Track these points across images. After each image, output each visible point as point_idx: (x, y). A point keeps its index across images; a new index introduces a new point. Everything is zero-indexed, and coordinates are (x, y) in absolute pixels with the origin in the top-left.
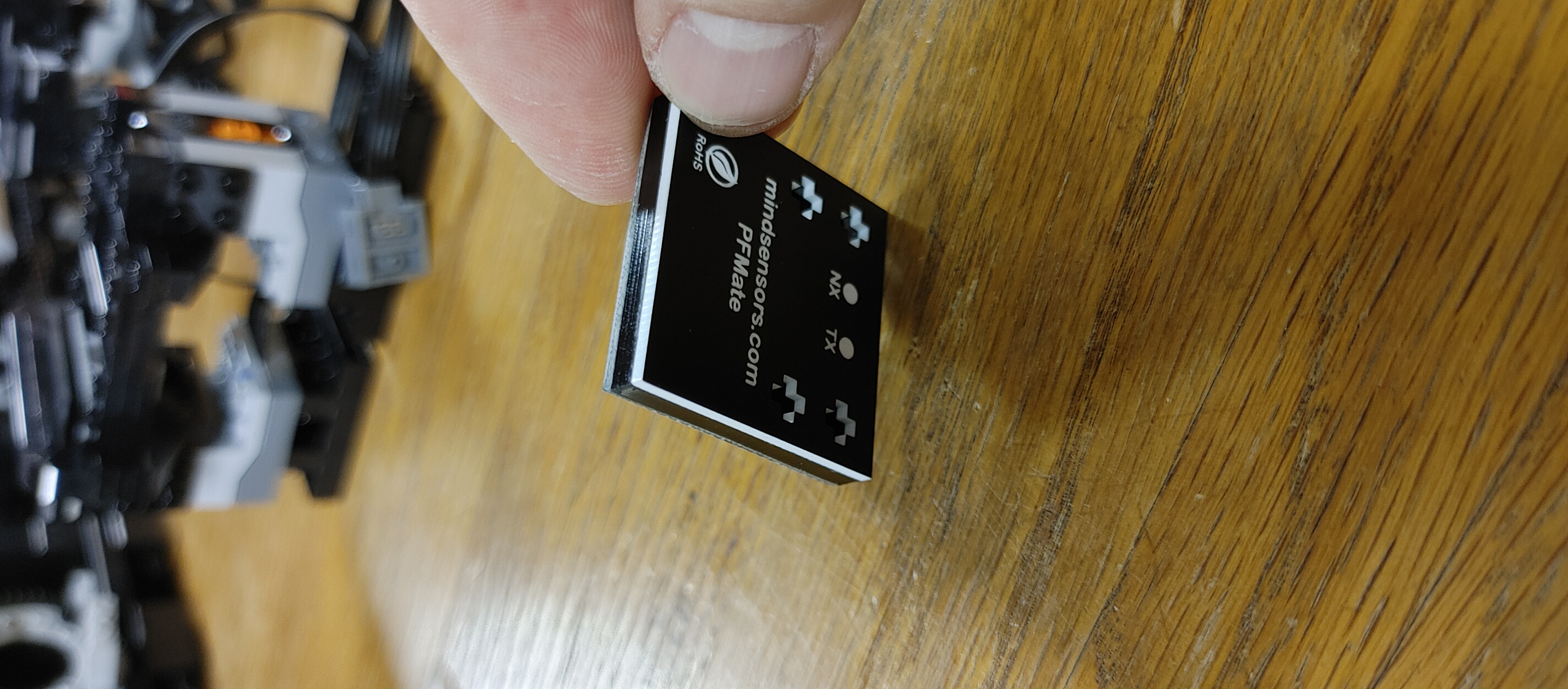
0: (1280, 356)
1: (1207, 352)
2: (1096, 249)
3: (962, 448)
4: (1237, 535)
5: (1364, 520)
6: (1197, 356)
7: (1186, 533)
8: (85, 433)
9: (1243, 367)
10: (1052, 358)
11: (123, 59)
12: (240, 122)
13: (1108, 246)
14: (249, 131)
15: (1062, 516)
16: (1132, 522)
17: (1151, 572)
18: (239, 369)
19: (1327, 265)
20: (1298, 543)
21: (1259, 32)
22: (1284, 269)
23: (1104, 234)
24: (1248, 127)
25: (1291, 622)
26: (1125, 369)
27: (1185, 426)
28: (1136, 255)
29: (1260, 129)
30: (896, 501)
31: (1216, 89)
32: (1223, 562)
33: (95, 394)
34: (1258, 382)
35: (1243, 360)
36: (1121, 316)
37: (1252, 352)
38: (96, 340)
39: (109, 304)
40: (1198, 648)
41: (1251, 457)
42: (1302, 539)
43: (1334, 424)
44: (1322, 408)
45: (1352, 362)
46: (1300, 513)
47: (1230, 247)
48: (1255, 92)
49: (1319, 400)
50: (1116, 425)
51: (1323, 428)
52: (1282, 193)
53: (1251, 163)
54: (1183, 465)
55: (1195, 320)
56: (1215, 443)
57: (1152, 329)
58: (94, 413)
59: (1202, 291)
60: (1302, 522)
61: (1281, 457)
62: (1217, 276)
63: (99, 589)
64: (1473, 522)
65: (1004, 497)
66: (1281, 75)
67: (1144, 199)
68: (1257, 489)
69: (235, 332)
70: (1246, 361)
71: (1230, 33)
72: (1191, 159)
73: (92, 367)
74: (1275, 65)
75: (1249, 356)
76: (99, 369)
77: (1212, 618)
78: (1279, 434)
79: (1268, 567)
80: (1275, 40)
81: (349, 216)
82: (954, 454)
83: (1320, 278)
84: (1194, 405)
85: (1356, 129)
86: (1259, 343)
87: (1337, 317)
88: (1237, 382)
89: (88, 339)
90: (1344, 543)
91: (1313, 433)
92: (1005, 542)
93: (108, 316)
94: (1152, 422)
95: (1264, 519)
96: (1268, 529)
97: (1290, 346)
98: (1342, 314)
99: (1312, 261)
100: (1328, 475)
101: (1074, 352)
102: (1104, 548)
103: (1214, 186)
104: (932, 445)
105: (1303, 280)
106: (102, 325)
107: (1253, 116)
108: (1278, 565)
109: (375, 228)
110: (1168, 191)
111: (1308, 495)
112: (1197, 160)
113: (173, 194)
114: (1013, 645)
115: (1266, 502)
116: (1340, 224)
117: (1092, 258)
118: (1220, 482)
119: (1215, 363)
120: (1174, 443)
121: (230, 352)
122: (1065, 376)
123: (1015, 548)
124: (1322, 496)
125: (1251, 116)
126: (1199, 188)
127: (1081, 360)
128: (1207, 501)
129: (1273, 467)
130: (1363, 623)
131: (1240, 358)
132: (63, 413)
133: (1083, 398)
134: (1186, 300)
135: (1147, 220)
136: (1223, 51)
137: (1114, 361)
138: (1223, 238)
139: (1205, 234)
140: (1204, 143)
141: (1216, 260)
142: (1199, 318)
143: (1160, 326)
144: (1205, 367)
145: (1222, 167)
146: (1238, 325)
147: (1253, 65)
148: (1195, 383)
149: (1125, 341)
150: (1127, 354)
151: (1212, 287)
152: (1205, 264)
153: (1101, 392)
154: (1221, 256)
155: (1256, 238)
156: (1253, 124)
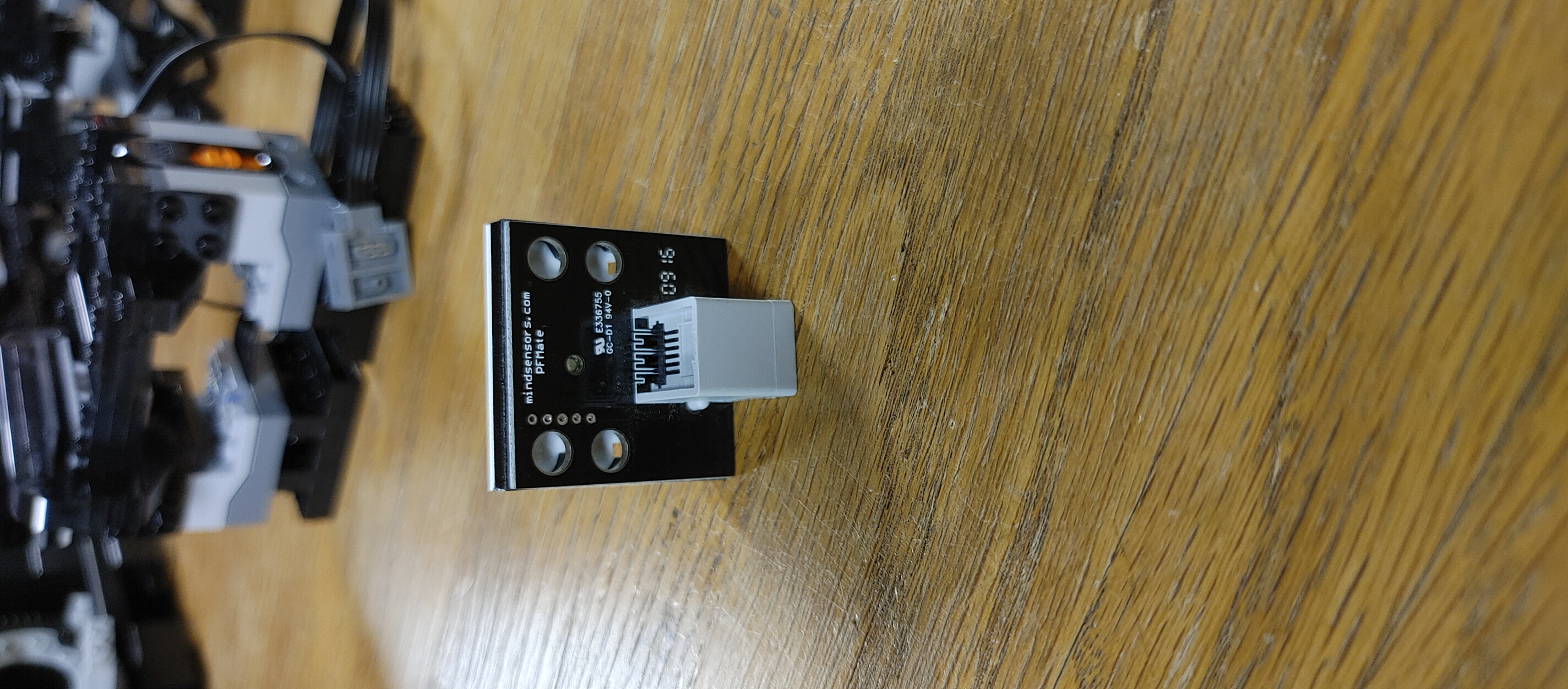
0: (1248, 373)
1: (1177, 370)
2: (1065, 266)
3: (938, 465)
4: (1212, 551)
5: (1337, 537)
6: (1167, 373)
7: (1161, 548)
8: (74, 461)
9: (1213, 384)
10: (1025, 374)
11: (107, 86)
12: (220, 148)
13: (1077, 263)
14: (230, 158)
15: (1039, 533)
16: (1108, 539)
17: (1129, 589)
18: (226, 391)
19: (1294, 282)
20: (1272, 559)
21: (1220, 51)
22: (1251, 284)
23: (1074, 252)
24: (1213, 145)
25: (1268, 638)
26: (1097, 386)
27: (1157, 444)
28: (1105, 271)
29: (1224, 147)
30: (875, 519)
31: (1179, 106)
32: (1199, 578)
33: (82, 423)
34: (1228, 399)
35: (1212, 379)
36: (1092, 332)
37: (1221, 369)
38: (82, 368)
39: (94, 333)
40: (1176, 664)
41: (1224, 473)
42: (1276, 556)
43: (1304, 441)
44: (1292, 423)
45: (1321, 379)
46: (1272, 529)
47: (1196, 265)
48: (1218, 110)
49: (1289, 415)
50: (1090, 442)
51: (1294, 443)
52: (1248, 210)
53: (1216, 180)
54: (1156, 482)
55: (1164, 338)
56: (1188, 459)
57: (1123, 346)
58: (82, 440)
59: (1170, 308)
60: (1275, 537)
61: (1254, 472)
62: (1185, 293)
63: (96, 612)
64: (1445, 538)
65: (982, 515)
66: (1243, 93)
67: (1112, 217)
68: (1230, 506)
69: (221, 356)
70: (1216, 378)
71: (1192, 51)
72: (1156, 176)
73: (79, 396)
74: (1237, 83)
75: (1219, 373)
76: (86, 397)
77: (1190, 632)
78: (1251, 450)
79: (1244, 582)
80: (1236, 58)
81: (332, 240)
82: (931, 471)
83: (1287, 295)
84: (1165, 423)
85: (1319, 145)
86: (1230, 358)
87: (1304, 333)
88: (1207, 401)
89: (74, 366)
90: (1316, 561)
91: (1284, 449)
92: (984, 559)
93: (93, 345)
94: (1125, 438)
95: (1238, 536)
96: (1242, 546)
97: (1259, 363)
98: (1309, 330)
99: (1278, 278)
100: (1299, 491)
101: (1047, 368)
102: (1082, 564)
103: (1180, 203)
104: (910, 461)
105: (1270, 298)
106: (88, 353)
107: (1217, 134)
108: (1253, 581)
109: (356, 250)
110: (1135, 208)
111: (1281, 511)
112: (1162, 178)
113: (155, 223)
114: (994, 662)
115: (1239, 520)
116: (1305, 241)
117: (1061, 277)
118: (1194, 499)
119: (1186, 379)
120: (1148, 459)
121: (216, 376)
122: (1039, 393)
123: (994, 564)
124: (1295, 512)
125: (1214, 133)
126: (1165, 207)
127: (1054, 376)
128: (1181, 517)
129: (1245, 483)
130: (1339, 639)
131: (1210, 374)
132: (52, 442)
133: (1057, 414)
134: (1156, 317)
135: (1115, 238)
136: (1185, 69)
137: (1087, 376)
138: (1191, 255)
139: (1173, 251)
140: (1168, 159)
141: (1184, 277)
142: (1169, 335)
143: (1130, 344)
144: (1176, 384)
145: (1188, 184)
146: (1207, 342)
147: (1215, 82)
148: (1166, 399)
149: (1096, 357)
150: (1099, 370)
151: (1181, 304)
152: (1173, 281)
153: (1073, 410)
154: (1189, 274)
155: (1224, 253)
156: (1217, 142)
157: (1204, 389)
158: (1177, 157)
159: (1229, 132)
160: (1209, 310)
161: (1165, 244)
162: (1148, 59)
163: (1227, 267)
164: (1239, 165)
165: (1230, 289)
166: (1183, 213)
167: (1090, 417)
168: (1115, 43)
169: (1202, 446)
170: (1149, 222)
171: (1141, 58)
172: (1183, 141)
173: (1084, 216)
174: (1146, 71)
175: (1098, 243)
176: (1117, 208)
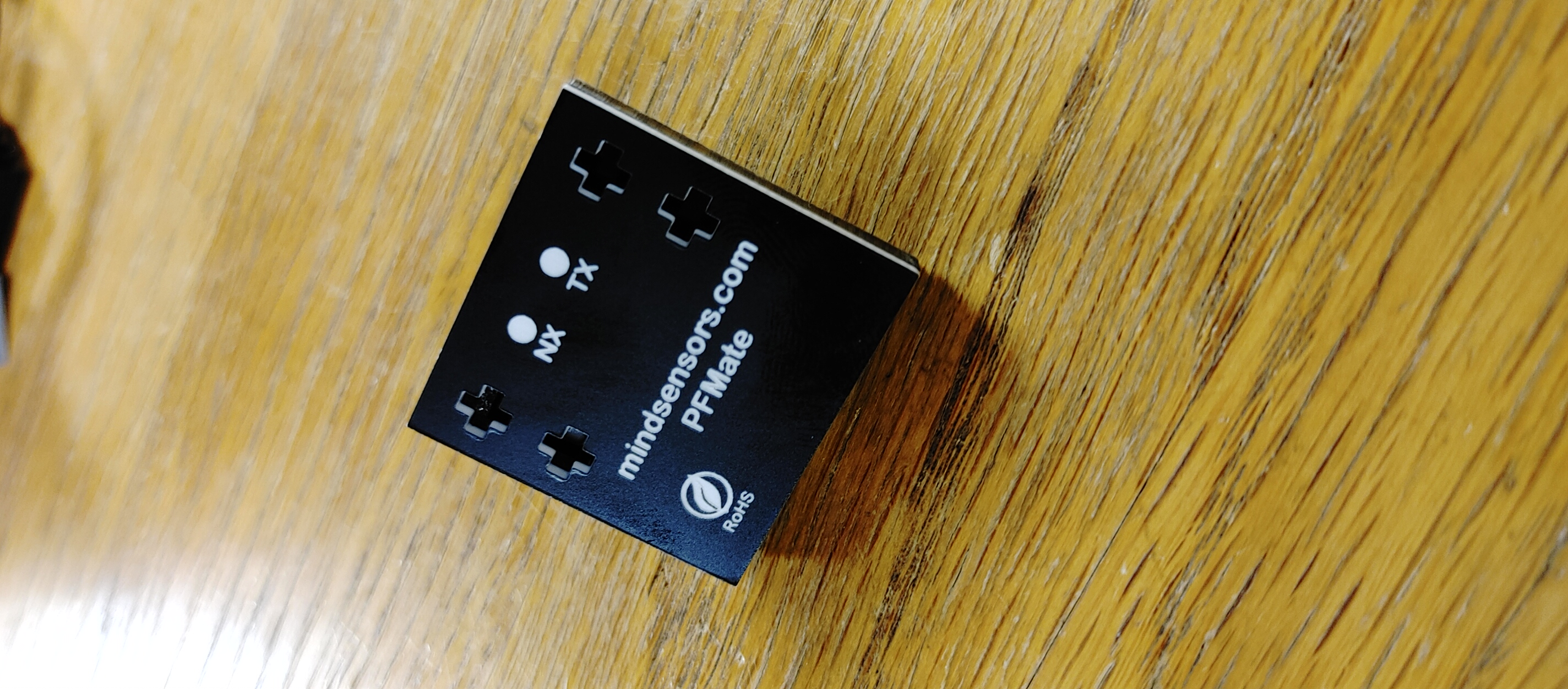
0: (1111, 664)
1: (1025, 645)
2: (892, 502)
6: (1012, 647)
9: (1067, 669)
10: (836, 618)
13: (906, 502)
19: (1167, 573)
21: (1094, 295)
22: (1118, 567)
23: (903, 488)
24: (1079, 399)
26: (925, 646)
28: (941, 517)
29: (1092, 406)
31: (1041, 348)
35: (1067, 662)
36: (921, 585)
37: (1077, 653)
47: (1054, 530)
48: (1087, 361)
52: (1118, 481)
53: (1081, 440)
55: (1011, 607)
57: (959, 606)
59: (1019, 574)
62: (1038, 561)
66: (1119, 348)
70: (1071, 664)
71: (1059, 289)
74: (1112, 336)
75: (1075, 657)
80: (1112, 307)
83: (1159, 585)
85: (1205, 426)
86: (1087, 646)
87: (1177, 632)
97: (1123, 655)
98: (1183, 631)
99: (1150, 564)
101: (863, 615)
103: (1037, 458)
105: (1139, 584)
107: (1084, 389)
110: (981, 452)
112: (1016, 425)
116: (1184, 529)
125: (1082, 387)
126: (1018, 460)
127: (871, 626)
131: (1065, 657)
133: (873, 670)
134: (1001, 581)
135: (955, 483)
136: (1050, 309)
137: (914, 633)
138: (1047, 519)
139: (1025, 511)
140: (1025, 407)
141: (1037, 542)
142: (1016, 605)
143: (968, 606)
144: (1023, 660)
145: (1047, 440)
146: (1062, 620)
147: (1085, 330)
148: (1009, 676)
149: (926, 614)
150: (928, 629)
151: (1033, 571)
152: (1024, 544)
153: (895, 668)
154: (1044, 538)
155: (1087, 524)
156: (1085, 398)
157: (1056, 673)
158: (1035, 405)
159: (1100, 390)
160: (1066, 586)
161: (1016, 499)
162: (1005, 286)
163: (1089, 543)
164: (1109, 428)
165: (1092, 567)
166: (1040, 470)
167: (915, 681)
168: (966, 259)
170: (996, 473)
171: (997, 283)
172: (1043, 387)
173: (918, 447)
174: (1001, 299)
175: (934, 482)
176: (959, 447)
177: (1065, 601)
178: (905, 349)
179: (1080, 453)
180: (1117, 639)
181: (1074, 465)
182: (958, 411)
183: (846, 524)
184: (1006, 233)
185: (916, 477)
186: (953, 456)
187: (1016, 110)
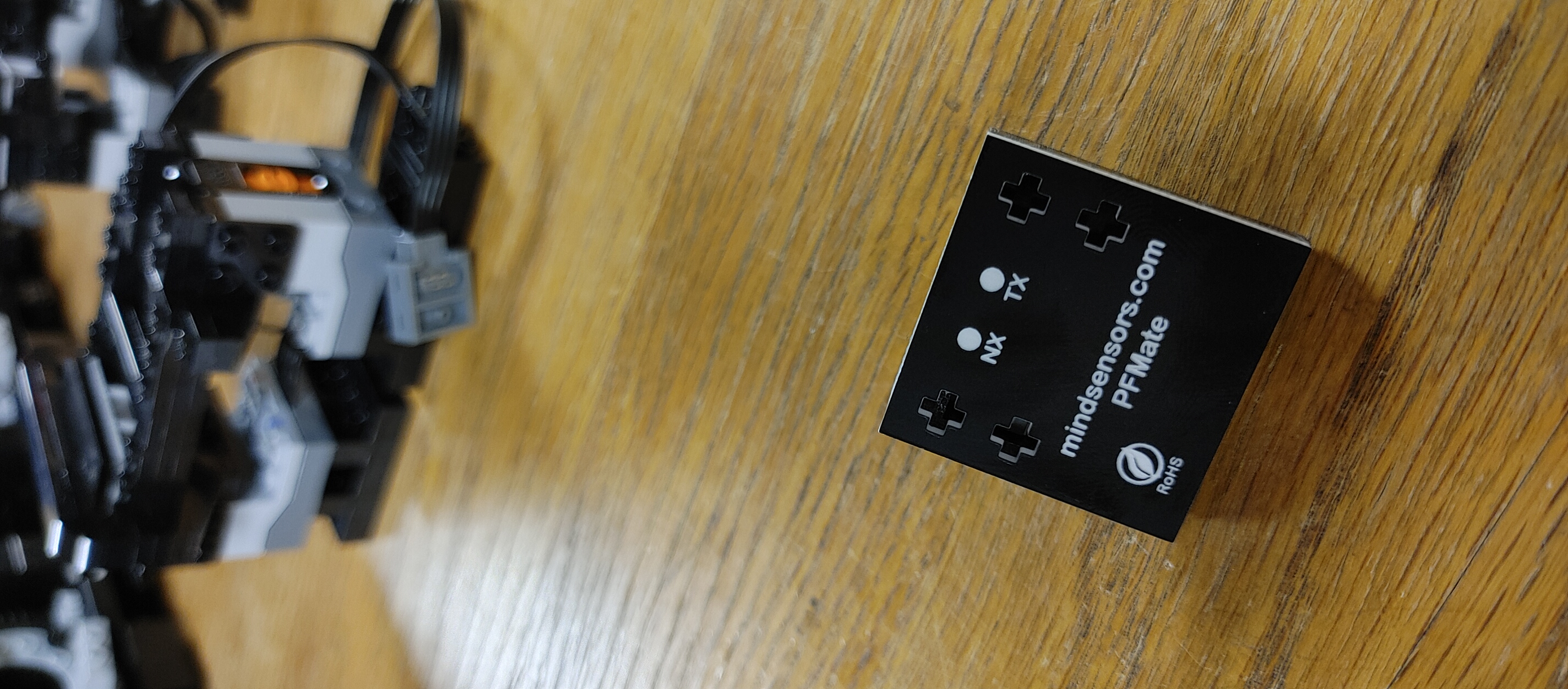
0: (1536, 569)
1: (1451, 552)
2: (1315, 427)
3: (1150, 603)
6: (1437, 555)
9: (1493, 573)
10: (1261, 530)
13: (1330, 427)
21: (1517, 238)
22: (1545, 479)
23: (1326, 415)
24: (1503, 333)
26: (1350, 554)
27: (1422, 623)
28: (1365, 440)
29: (1516, 338)
30: (1068, 645)
31: (1464, 287)
34: (1510, 591)
35: (1492, 568)
36: (1346, 500)
37: (1503, 561)
41: (1501, 662)
47: (1478, 450)
48: (1511, 298)
50: (1339, 609)
52: (1543, 405)
53: (1506, 369)
54: (1420, 660)
55: (1435, 518)
56: (1458, 643)
57: (1384, 518)
59: (1444, 490)
61: (1537, 668)
62: (1463, 477)
65: (1202, 661)
66: (1543, 286)
70: (1496, 567)
71: (1482, 233)
72: (1433, 354)
74: (1536, 275)
75: (1501, 563)
78: (1534, 646)
80: (1536, 249)
82: (1140, 608)
84: (1433, 603)
86: (1513, 552)
88: (1484, 589)
94: (1383, 612)
97: (1549, 561)
101: (1288, 528)
103: (1461, 386)
104: (1114, 594)
105: (1564, 498)
107: (1509, 323)
109: (423, 282)
110: (1405, 381)
112: (1440, 357)
119: (1460, 563)
120: (1410, 637)
122: (1278, 550)
125: (1505, 321)
126: (1443, 388)
127: (1297, 537)
131: (1490, 562)
133: (1299, 575)
134: (1426, 496)
135: (1379, 409)
136: (1473, 251)
137: (1338, 543)
138: (1472, 440)
139: (1450, 432)
140: (1448, 340)
141: (1462, 461)
142: (1442, 515)
143: (1393, 518)
144: (1448, 565)
145: (1472, 368)
146: (1488, 529)
147: (1509, 270)
148: (1435, 580)
149: (1351, 525)
150: (1353, 539)
151: (1458, 487)
152: (1449, 462)
153: (1321, 573)
154: (1469, 458)
155: (1511, 445)
156: (1509, 331)
157: (1481, 577)
158: (1459, 338)
159: (1523, 324)
160: (1491, 499)
161: (1440, 423)
162: (1427, 231)
163: (1515, 460)
164: (1534, 358)
165: (1518, 482)
166: (1465, 396)
167: (1341, 584)
168: (1387, 208)
169: (1475, 634)
170: (1421, 399)
171: (1418, 230)
172: (1467, 322)
173: (1341, 378)
174: (1423, 244)
175: (1357, 409)
176: (1383, 378)
177: (1490, 513)
178: (1327, 291)
179: (1504, 380)
180: (1543, 546)
181: (1499, 391)
182: (1380, 346)
183: (1270, 447)
184: (1427, 184)
185: (1340, 404)
186: (1375, 386)
187: (1437, 71)
